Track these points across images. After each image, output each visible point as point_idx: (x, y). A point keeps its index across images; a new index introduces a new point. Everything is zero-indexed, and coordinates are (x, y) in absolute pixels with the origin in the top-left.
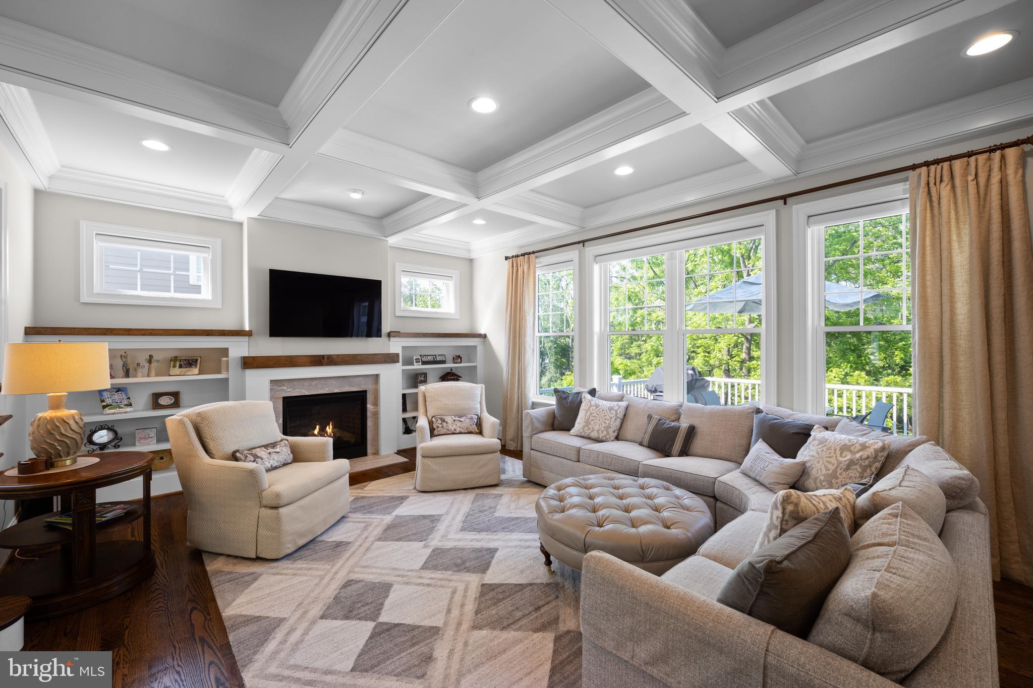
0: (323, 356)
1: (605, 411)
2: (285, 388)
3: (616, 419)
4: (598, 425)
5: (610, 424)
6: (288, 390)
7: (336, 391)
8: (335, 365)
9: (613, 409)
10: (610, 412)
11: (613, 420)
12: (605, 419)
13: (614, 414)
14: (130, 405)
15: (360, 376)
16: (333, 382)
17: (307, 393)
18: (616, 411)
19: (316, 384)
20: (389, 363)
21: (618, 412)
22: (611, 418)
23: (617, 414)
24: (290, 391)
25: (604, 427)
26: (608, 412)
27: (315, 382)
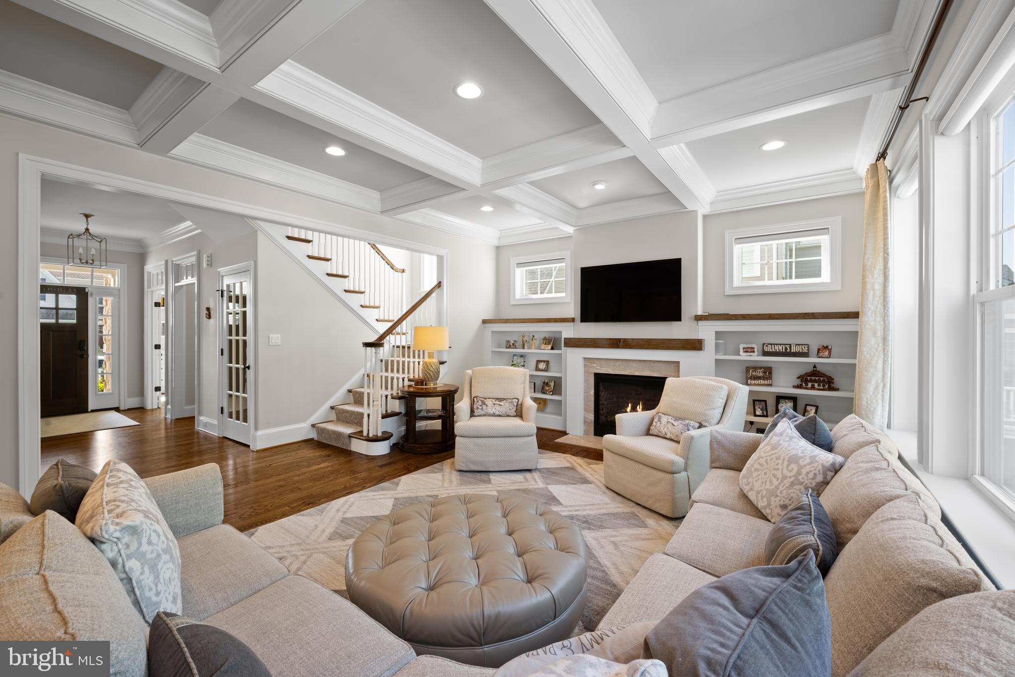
0: (619, 340)
1: (780, 461)
2: (596, 365)
3: (792, 484)
4: (760, 482)
5: (777, 488)
6: (598, 367)
7: (637, 374)
8: (631, 348)
9: (797, 462)
10: (788, 465)
11: (787, 482)
12: (774, 475)
13: (794, 472)
14: (524, 366)
15: (661, 361)
16: (634, 364)
17: (612, 372)
18: (801, 468)
19: (620, 365)
20: (689, 349)
21: (804, 471)
22: (784, 477)
23: (799, 473)
24: (599, 369)
25: (767, 490)
26: (786, 463)
27: (618, 363)
